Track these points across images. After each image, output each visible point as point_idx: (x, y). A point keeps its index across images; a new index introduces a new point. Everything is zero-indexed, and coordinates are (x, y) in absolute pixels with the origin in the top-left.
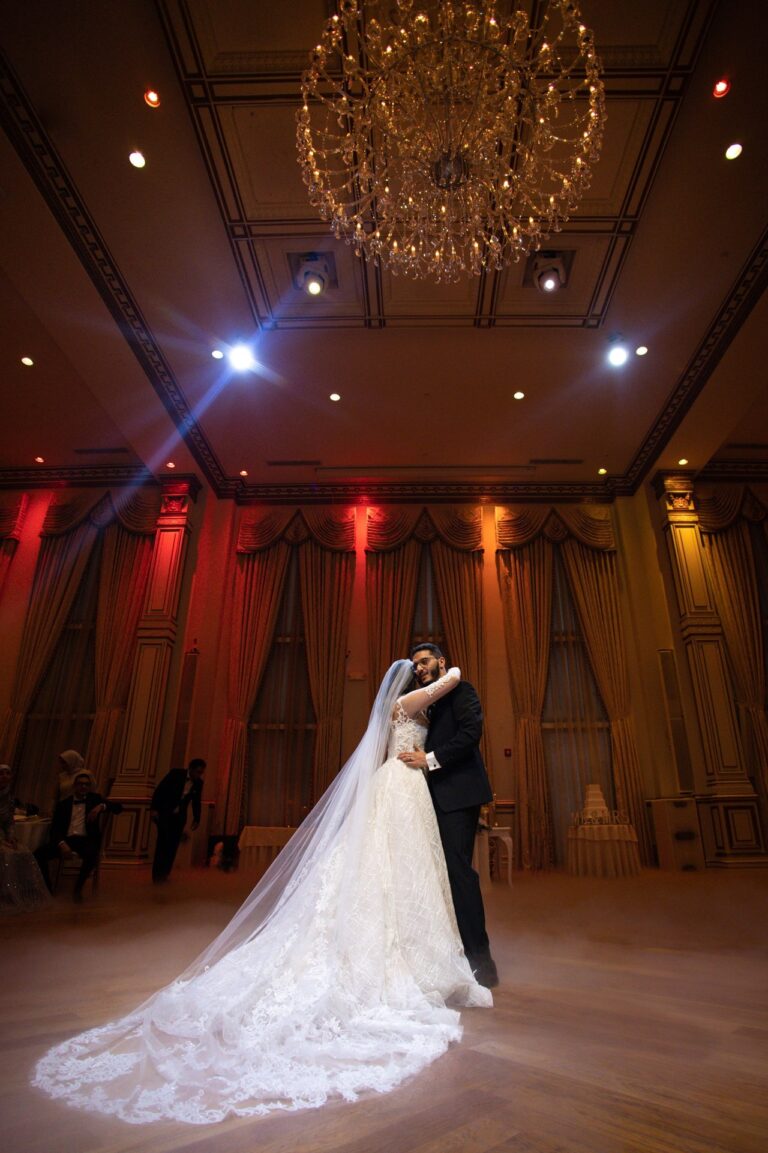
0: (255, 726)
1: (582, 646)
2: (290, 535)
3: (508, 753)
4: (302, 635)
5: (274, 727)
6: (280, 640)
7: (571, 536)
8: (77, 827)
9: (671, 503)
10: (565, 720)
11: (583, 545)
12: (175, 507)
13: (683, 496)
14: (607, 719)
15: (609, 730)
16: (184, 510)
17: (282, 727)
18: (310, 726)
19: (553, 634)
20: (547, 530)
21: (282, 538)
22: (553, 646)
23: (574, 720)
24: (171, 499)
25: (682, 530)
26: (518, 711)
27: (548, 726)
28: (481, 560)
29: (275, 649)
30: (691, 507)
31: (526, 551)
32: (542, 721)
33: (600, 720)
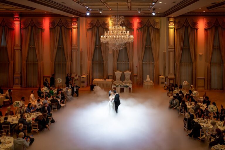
0: (93, 62)
1: (151, 48)
2: (97, 25)
3: (136, 67)
4: (100, 45)
5: (96, 62)
6: (96, 46)
7: (151, 25)
8: (75, 90)
9: (170, 23)
10: (146, 61)
11: (153, 27)
12: (75, 24)
13: (172, 22)
14: (154, 61)
15: (154, 63)
16: (77, 24)
17: (98, 62)
18: (103, 62)
19: (146, 45)
20: (146, 24)
21: (95, 25)
22: (146, 48)
23: (148, 61)
24: (74, 22)
25: (171, 29)
26: (139, 60)
27: (143, 62)
28: (134, 31)
29: (95, 48)
30: (174, 24)
31: (142, 29)
32: (143, 61)
33: (152, 61)
